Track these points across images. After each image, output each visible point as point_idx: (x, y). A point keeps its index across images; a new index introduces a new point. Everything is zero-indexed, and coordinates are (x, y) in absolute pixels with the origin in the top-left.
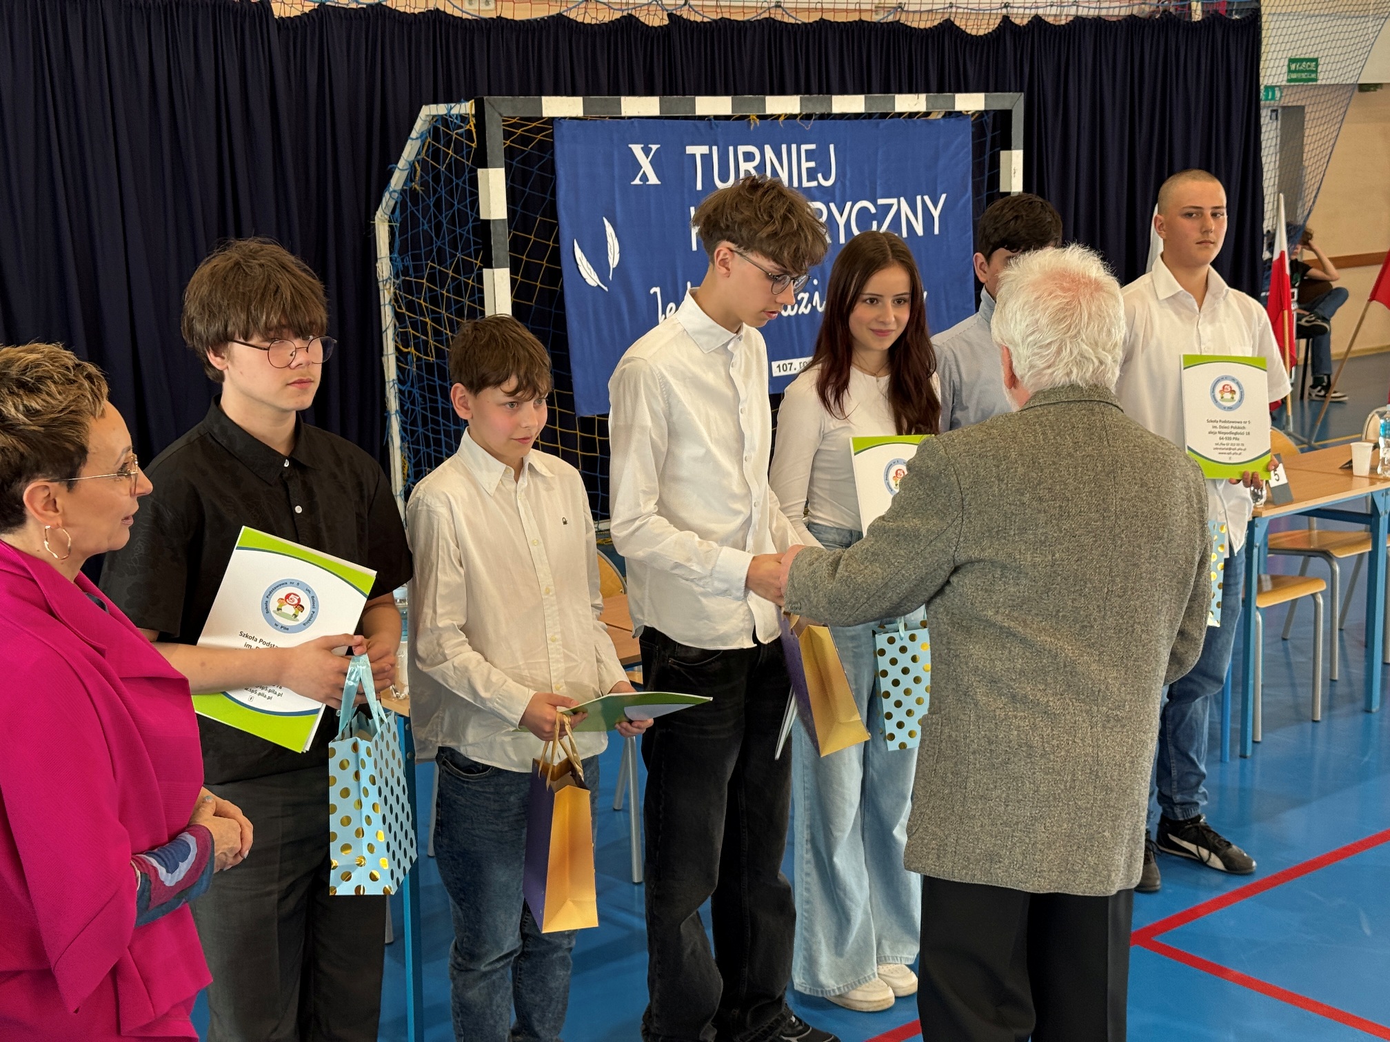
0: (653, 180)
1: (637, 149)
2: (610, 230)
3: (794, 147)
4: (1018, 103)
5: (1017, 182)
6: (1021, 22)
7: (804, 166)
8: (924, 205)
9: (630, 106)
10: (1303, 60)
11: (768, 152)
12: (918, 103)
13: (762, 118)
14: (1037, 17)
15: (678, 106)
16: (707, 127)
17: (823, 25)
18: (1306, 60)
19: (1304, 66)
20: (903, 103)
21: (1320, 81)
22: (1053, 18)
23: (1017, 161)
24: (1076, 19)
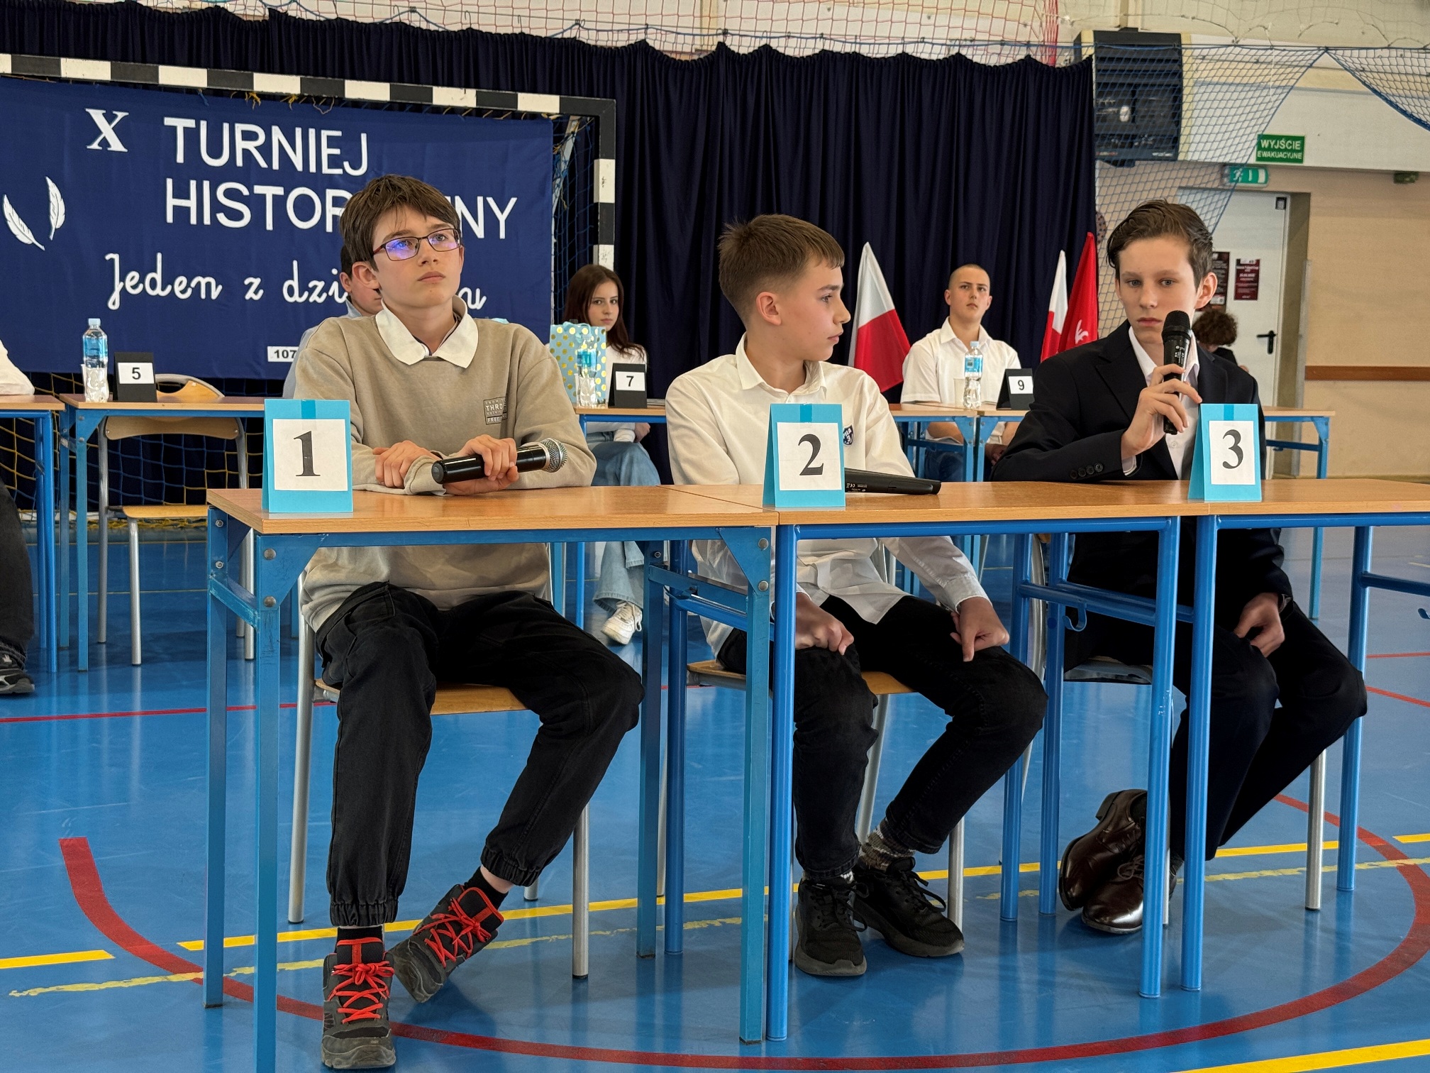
0: (116, 145)
1: (97, 116)
2: (53, 190)
3: (312, 132)
4: (608, 109)
5: (606, 192)
6: (743, 51)
7: (326, 152)
8: (487, 207)
9: (72, 68)
10: (1278, 138)
11: (277, 134)
12: (465, 98)
13: (263, 96)
14: (767, 48)
15: (136, 73)
16: (183, 99)
17: (471, 35)
18: (1287, 138)
19: (1282, 144)
20: (444, 96)
21: (1308, 162)
22: (792, 49)
23: (606, 171)
24: (823, 52)
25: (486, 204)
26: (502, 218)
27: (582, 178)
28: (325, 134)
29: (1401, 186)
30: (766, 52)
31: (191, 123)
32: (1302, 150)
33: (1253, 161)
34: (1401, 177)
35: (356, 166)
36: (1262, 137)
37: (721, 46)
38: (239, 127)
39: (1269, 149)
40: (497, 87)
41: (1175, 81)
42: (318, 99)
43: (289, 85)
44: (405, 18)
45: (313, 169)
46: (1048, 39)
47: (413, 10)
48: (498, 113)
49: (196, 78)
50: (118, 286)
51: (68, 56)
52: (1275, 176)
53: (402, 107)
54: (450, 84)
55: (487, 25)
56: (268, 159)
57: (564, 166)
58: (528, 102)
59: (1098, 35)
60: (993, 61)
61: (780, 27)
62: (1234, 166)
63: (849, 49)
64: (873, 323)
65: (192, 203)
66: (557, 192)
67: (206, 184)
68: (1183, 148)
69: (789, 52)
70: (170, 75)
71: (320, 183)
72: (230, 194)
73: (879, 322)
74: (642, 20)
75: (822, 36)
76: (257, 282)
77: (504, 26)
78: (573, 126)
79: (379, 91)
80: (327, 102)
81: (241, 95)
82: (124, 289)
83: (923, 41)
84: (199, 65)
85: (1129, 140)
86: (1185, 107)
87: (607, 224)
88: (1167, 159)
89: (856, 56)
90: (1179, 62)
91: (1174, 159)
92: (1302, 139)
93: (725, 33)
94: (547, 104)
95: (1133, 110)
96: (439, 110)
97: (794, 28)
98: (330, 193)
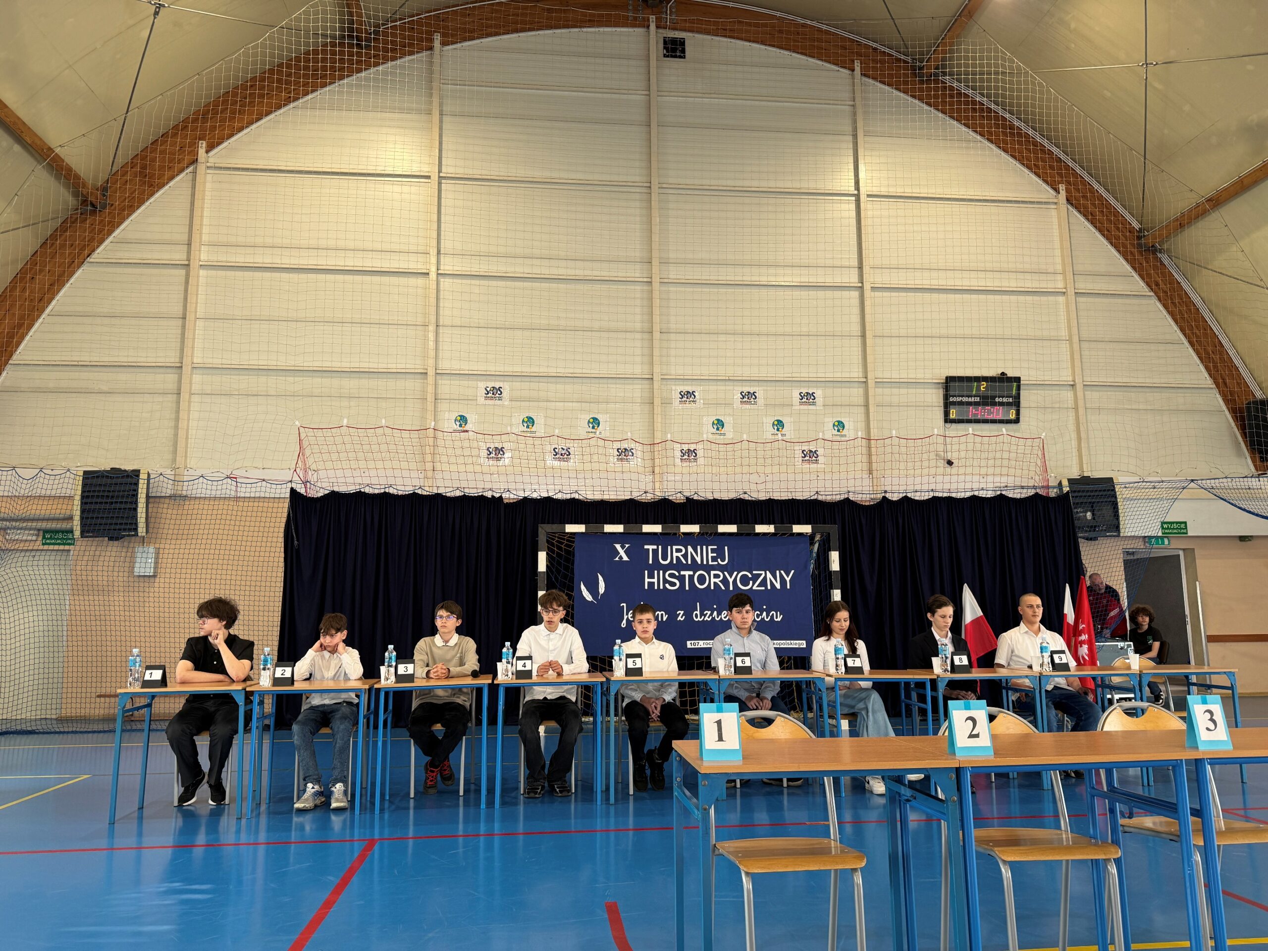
0: (625, 558)
1: (618, 546)
2: (600, 578)
3: (704, 547)
4: (834, 530)
5: (835, 566)
6: (895, 499)
7: (710, 555)
8: (781, 576)
9: (609, 528)
10: (1173, 523)
11: (690, 549)
12: (770, 529)
13: (684, 534)
14: (906, 497)
15: (633, 528)
16: (652, 537)
17: (770, 501)
18: (1177, 523)
19: (1175, 526)
20: (760, 529)
21: (1190, 534)
22: (917, 497)
23: (835, 558)
24: (934, 497)
25: (781, 575)
26: (788, 579)
27: (823, 560)
28: (710, 548)
29: (1243, 543)
30: (906, 499)
31: (655, 547)
32: (1186, 528)
33: (1160, 534)
34: (1242, 538)
35: (723, 560)
36: (1163, 523)
37: (884, 497)
38: (675, 547)
39: (1168, 528)
40: (782, 523)
41: (1113, 499)
42: (707, 533)
43: (695, 528)
44: (742, 496)
45: (705, 563)
46: (1045, 484)
47: (745, 493)
48: (785, 534)
49: (657, 528)
50: (625, 617)
51: (607, 523)
52: (1173, 541)
53: (742, 534)
54: (762, 523)
55: (777, 496)
56: (686, 560)
57: (814, 555)
58: (797, 529)
59: (1070, 481)
60: (1018, 496)
61: (911, 488)
62: (1150, 537)
63: (945, 495)
64: (973, 622)
65: (655, 580)
66: (812, 566)
67: (661, 572)
68: (1122, 531)
69: (917, 498)
70: (647, 528)
71: (708, 568)
72: (671, 575)
73: (975, 622)
74: (845, 490)
75: (932, 490)
76: (682, 612)
77: (784, 496)
78: (818, 537)
79: (732, 528)
80: (711, 534)
81: (675, 534)
82: (628, 618)
83: (983, 489)
84: (658, 523)
85: (1093, 528)
86: (1120, 511)
87: (836, 580)
88: (1114, 536)
89: (950, 498)
90: (1114, 490)
91: (1119, 536)
92: (1185, 523)
93: (886, 492)
94: (806, 529)
95: (1093, 514)
96: (759, 534)
97: (918, 487)
98: (713, 573)
